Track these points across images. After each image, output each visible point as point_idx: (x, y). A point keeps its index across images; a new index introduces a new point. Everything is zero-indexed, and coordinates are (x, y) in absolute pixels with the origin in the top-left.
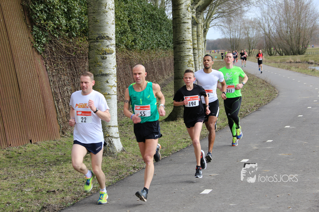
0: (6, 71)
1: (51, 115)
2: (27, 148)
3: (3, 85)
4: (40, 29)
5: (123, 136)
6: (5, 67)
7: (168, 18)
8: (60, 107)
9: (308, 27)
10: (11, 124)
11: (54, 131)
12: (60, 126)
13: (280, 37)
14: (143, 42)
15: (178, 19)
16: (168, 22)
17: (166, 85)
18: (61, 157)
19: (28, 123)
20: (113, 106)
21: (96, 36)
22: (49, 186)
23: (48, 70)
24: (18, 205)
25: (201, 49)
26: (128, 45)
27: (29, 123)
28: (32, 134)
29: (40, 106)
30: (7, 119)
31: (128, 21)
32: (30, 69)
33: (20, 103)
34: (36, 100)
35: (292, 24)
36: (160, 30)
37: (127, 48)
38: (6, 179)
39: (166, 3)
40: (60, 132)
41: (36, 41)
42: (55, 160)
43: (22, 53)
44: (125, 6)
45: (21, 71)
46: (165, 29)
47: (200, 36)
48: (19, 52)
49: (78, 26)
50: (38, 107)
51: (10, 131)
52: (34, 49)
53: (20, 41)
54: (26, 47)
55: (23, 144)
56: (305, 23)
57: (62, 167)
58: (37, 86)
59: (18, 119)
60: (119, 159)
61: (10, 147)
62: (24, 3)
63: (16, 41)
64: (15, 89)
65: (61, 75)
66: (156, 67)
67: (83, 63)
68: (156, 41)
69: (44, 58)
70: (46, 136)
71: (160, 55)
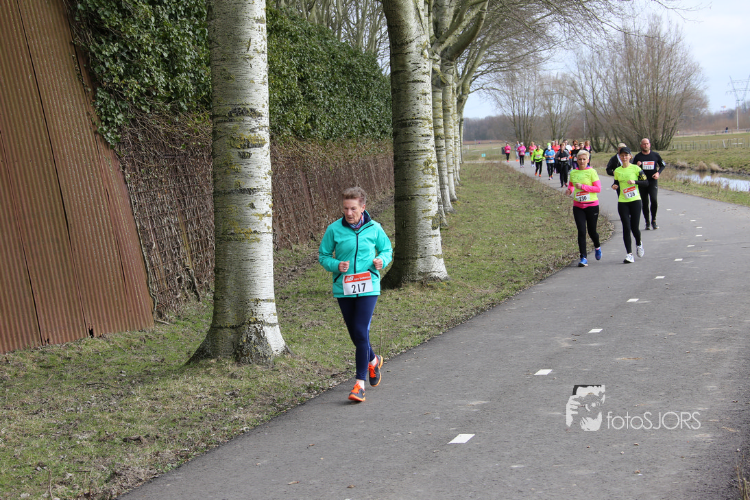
0: (39, 184)
1: (133, 278)
2: (83, 346)
3: (33, 214)
4: (112, 95)
5: (286, 321)
6: (38, 176)
7: (383, 73)
8: (153, 260)
9: (674, 92)
10: (50, 297)
11: (140, 311)
12: (154, 300)
13: (617, 113)
14: (329, 124)
15: (402, 74)
16: (384, 82)
17: (378, 212)
18: (154, 366)
19: (86, 293)
20: (265, 258)
21: (229, 109)
22: (128, 428)
23: (128, 182)
24: (62, 469)
25: (453, 139)
26: (298, 129)
27: (88, 294)
28: (95, 318)
29: (110, 259)
30: (41, 286)
31: (299, 79)
32: (90, 180)
33: (69, 252)
34: (101, 246)
35: (642, 86)
36: (367, 98)
37: (297, 135)
38: (36, 413)
39: (380, 43)
40: (153, 313)
41: (102, 121)
42: (143, 373)
43: (74, 146)
44: (292, 47)
45: (70, 183)
46: (377, 96)
47: (449, 111)
48: (66, 144)
49: (191, 88)
50: (106, 261)
52: (98, 137)
53: (68, 121)
54: (82, 134)
55: (76, 339)
56: (668, 84)
57: (157, 387)
58: (104, 216)
59: (64, 286)
60: (278, 370)
61: (47, 344)
62: (78, 41)
63: (60, 120)
64: (59, 222)
65: (156, 191)
66: (358, 176)
67: (203, 167)
68: (357, 122)
69: (118, 157)
70: (125, 321)
71: (367, 149)
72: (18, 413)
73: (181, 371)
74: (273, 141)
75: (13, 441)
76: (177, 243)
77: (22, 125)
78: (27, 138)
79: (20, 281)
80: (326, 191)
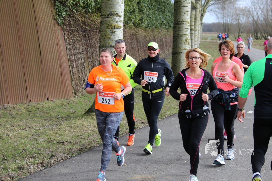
0: (31, 38)
1: (66, 78)
2: (44, 104)
3: (28, 50)
4: (61, 4)
6: (30, 35)
7: (171, 2)
8: (74, 71)
10: (32, 83)
11: (67, 91)
12: (73, 87)
13: (266, 24)
14: (148, 21)
15: (179, 3)
16: (171, 6)
17: (165, 59)
19: (47, 83)
21: (108, 13)
22: (59, 138)
23: (66, 40)
24: (32, 152)
25: (198, 31)
26: (135, 23)
28: (49, 93)
29: (57, 70)
30: (29, 79)
31: (137, 2)
32: (51, 38)
33: (41, 66)
34: (54, 65)
36: (164, 12)
37: (135, 25)
38: (24, 129)
40: (72, 93)
41: (57, 14)
42: (67, 116)
43: (45, 24)
45: (43, 39)
46: (168, 12)
47: (197, 19)
48: (42, 23)
49: (93, 3)
50: (55, 70)
51: (31, 89)
52: (55, 21)
53: (44, 14)
54: (49, 19)
55: (41, 101)
57: (72, 122)
58: (56, 53)
59: (38, 79)
61: (30, 102)
63: (40, 13)
64: (38, 54)
65: (77, 44)
67: (96, 36)
68: (159, 21)
69: (63, 29)
70: (61, 95)
71: (162, 33)
72: (17, 128)
73: (82, 116)
74: (125, 27)
75: (14, 139)
76: (84, 66)
77: (25, 14)
78: (27, 19)
79: (21, 76)
80: (145, 49)
